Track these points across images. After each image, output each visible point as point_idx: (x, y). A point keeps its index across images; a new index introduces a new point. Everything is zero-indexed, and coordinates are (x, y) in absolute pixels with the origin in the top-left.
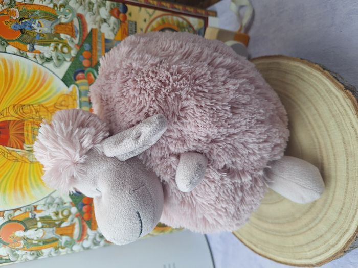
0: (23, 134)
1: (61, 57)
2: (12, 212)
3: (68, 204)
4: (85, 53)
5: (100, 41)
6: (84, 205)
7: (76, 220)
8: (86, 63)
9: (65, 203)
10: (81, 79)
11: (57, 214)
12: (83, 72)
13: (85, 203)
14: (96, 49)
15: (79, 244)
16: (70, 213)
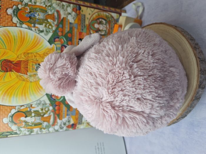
0: (27, 67)
1: (48, 31)
2: (20, 107)
3: (48, 105)
4: (59, 29)
5: (67, 23)
6: (56, 106)
7: (52, 114)
8: (60, 34)
9: (47, 104)
10: (57, 41)
11: (42, 110)
12: (58, 38)
13: (57, 104)
14: (65, 27)
15: (52, 128)
16: (49, 110)
